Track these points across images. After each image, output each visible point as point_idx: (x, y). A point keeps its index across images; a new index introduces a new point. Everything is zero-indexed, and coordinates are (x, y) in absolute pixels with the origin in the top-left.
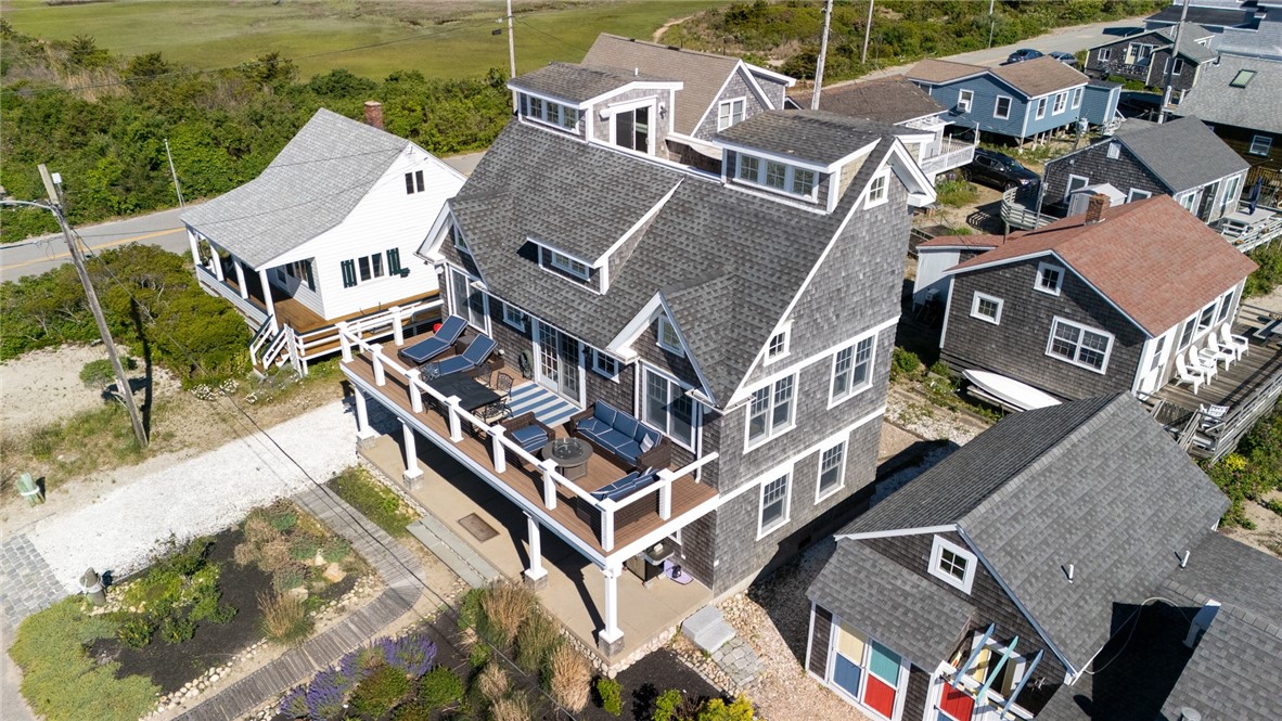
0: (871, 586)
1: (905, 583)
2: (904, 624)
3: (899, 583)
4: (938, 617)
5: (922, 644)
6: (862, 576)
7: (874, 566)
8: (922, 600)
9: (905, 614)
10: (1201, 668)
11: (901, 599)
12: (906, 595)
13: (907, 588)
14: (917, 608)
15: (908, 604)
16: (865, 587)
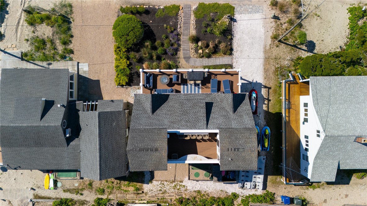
0: (114, 106)
1: (109, 109)
2: (106, 104)
3: (110, 109)
4: (101, 107)
5: (102, 103)
6: (116, 107)
7: (115, 109)
8: (105, 108)
9: (106, 105)
10: (61, 115)
11: (108, 107)
12: (108, 108)
13: (108, 109)
14: (105, 107)
15: (107, 107)
16: (115, 106)
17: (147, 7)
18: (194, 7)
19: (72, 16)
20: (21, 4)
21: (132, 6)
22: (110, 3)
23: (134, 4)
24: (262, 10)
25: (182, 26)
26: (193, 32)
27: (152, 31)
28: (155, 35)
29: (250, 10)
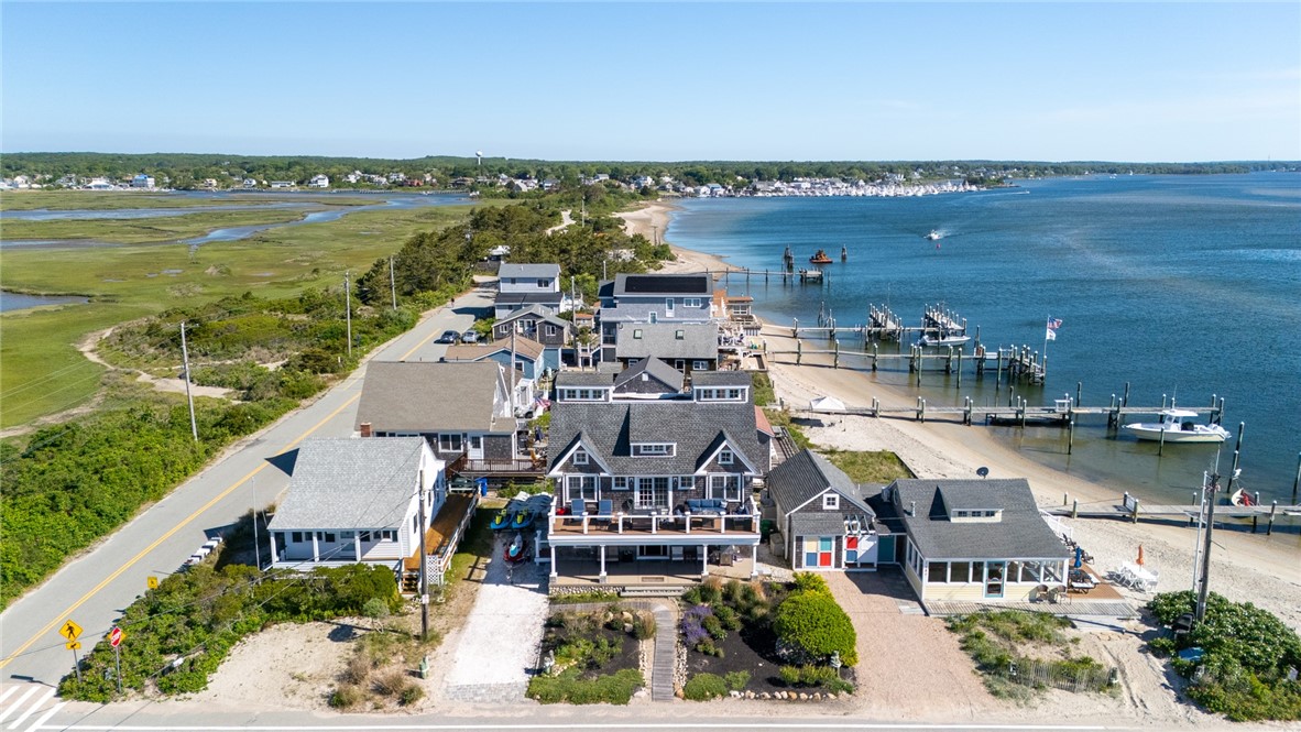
1: (818, 516)
6: (805, 521)
8: (825, 519)
15: (823, 523)
17: (777, 694)
18: (643, 693)
19: (981, 678)
20: (1142, 701)
21: (822, 696)
22: (887, 701)
23: (817, 701)
24: (448, 692)
25: (676, 659)
26: (645, 646)
27: (751, 647)
28: (744, 640)
29: (484, 691)
